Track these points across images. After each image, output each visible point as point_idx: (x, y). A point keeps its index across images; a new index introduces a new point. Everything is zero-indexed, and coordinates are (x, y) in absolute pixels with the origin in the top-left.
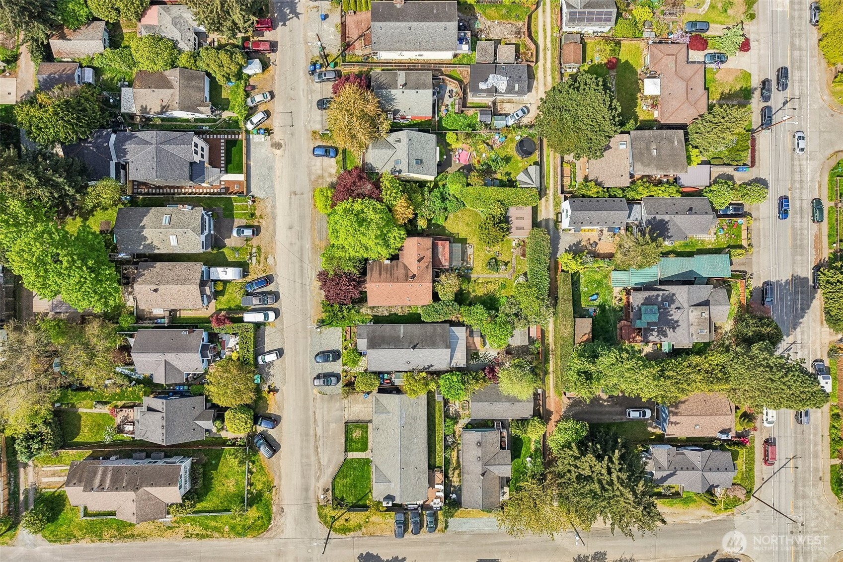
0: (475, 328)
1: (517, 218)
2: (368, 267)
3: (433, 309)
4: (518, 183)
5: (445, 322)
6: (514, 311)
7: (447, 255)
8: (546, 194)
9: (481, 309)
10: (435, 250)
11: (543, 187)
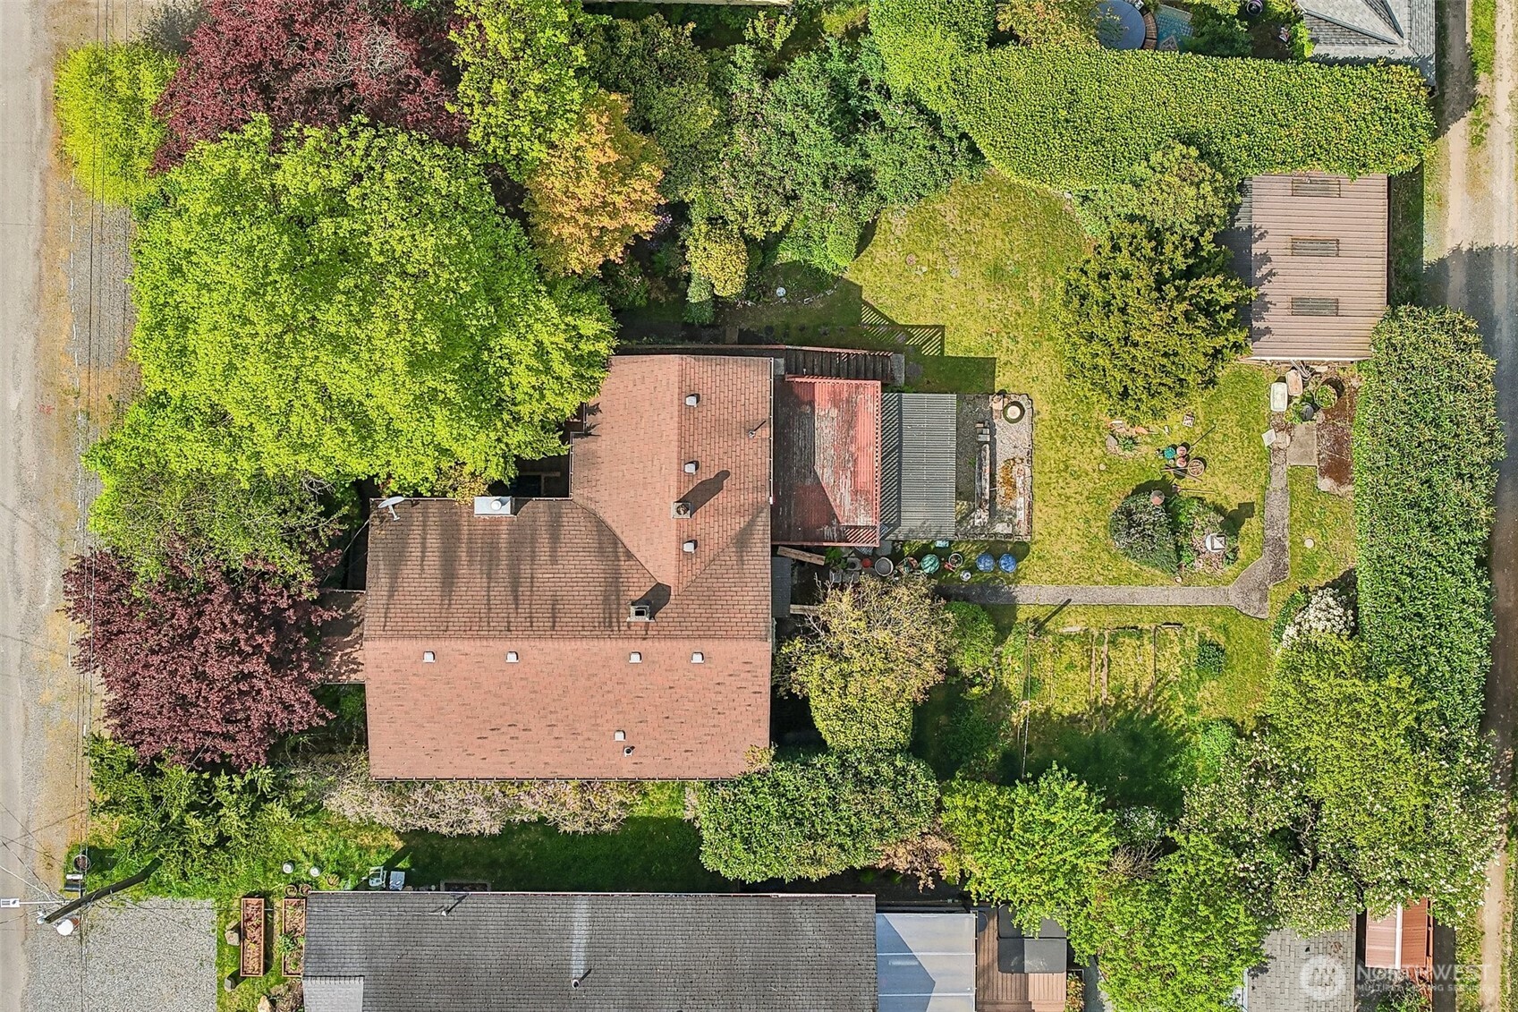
0: (1033, 919)
1: (1298, 247)
2: (376, 533)
3: (771, 804)
4: (1304, 33)
5: (850, 881)
6: (1274, 817)
7: (869, 465)
8: (1471, 101)
9: (1071, 805)
10: (797, 436)
11: (1455, 57)
